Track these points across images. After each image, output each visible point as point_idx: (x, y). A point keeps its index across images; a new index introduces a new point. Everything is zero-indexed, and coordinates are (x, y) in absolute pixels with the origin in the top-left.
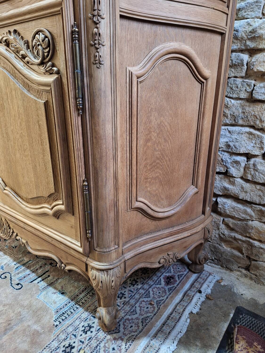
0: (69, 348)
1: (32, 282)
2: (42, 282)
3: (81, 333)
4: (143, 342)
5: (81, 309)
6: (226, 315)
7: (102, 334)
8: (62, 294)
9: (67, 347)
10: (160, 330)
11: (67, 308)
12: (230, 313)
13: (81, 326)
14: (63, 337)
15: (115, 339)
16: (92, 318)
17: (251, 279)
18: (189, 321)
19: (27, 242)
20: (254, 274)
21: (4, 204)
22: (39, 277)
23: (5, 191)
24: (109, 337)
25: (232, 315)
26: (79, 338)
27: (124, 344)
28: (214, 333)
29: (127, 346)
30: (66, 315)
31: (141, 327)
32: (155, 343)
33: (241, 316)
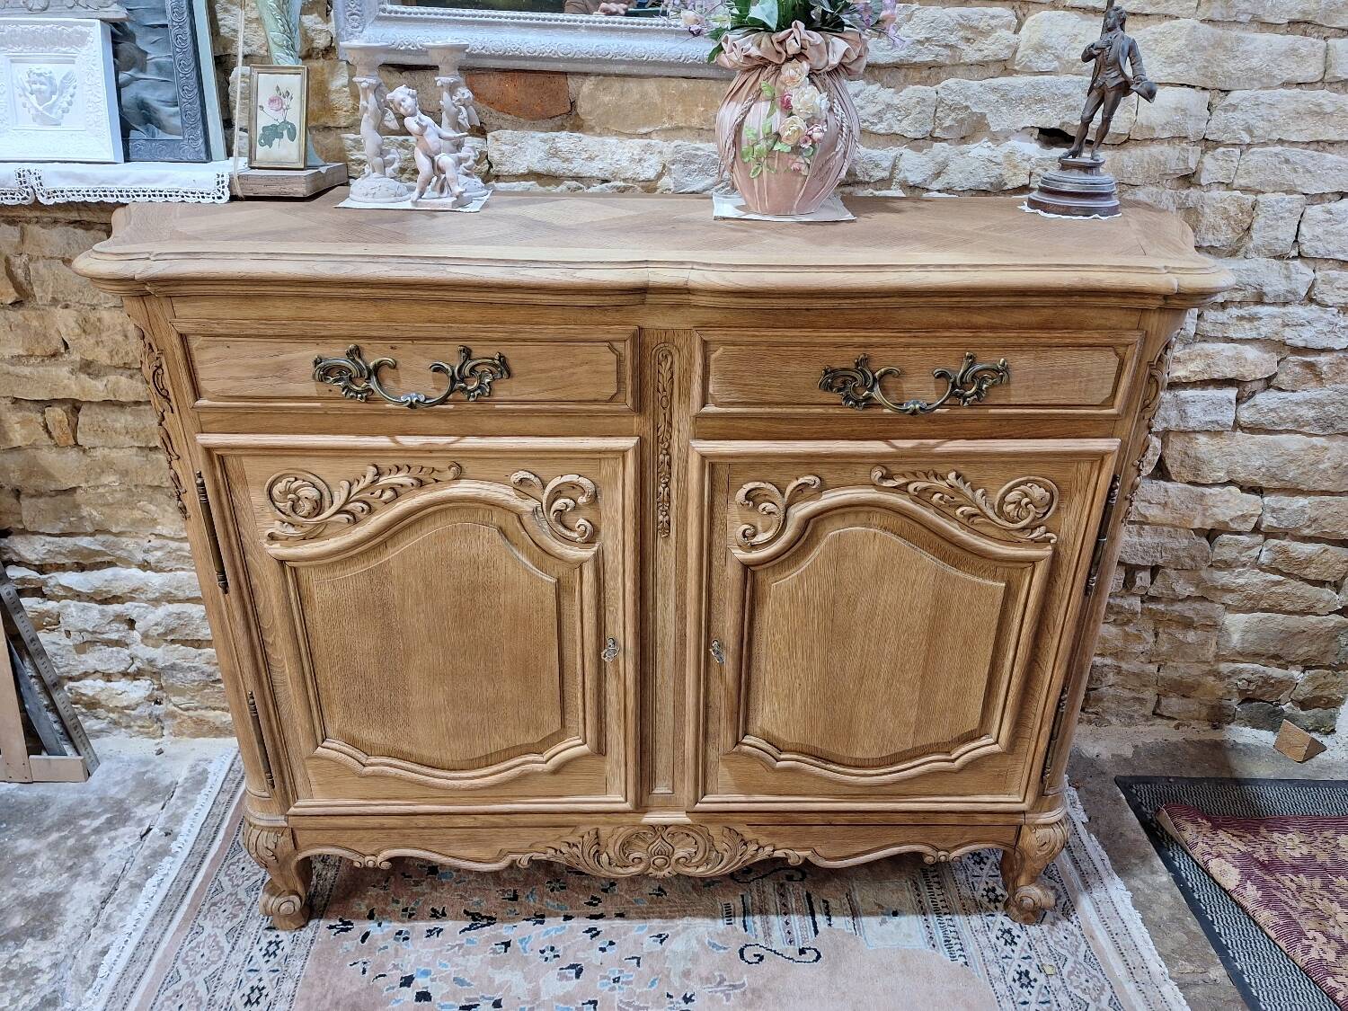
0: (1023, 977)
1: (816, 932)
2: (833, 919)
3: (1008, 948)
4: (1085, 903)
5: (956, 917)
6: (1117, 801)
7: (1034, 930)
8: (895, 914)
9: (1020, 978)
10: (1082, 875)
11: (936, 928)
12: (1117, 794)
13: (994, 940)
14: (996, 971)
15: (1053, 924)
16: (990, 918)
17: (1090, 722)
18: (1094, 838)
19: (815, 852)
20: (1093, 713)
21: (749, 794)
22: (813, 915)
23: (779, 764)
24: (1045, 927)
25: (1122, 795)
26: (1015, 956)
27: (1066, 923)
28: (1132, 836)
29: (1075, 923)
30: (953, 941)
31: (1058, 886)
32: (1098, 894)
33: (1134, 791)
